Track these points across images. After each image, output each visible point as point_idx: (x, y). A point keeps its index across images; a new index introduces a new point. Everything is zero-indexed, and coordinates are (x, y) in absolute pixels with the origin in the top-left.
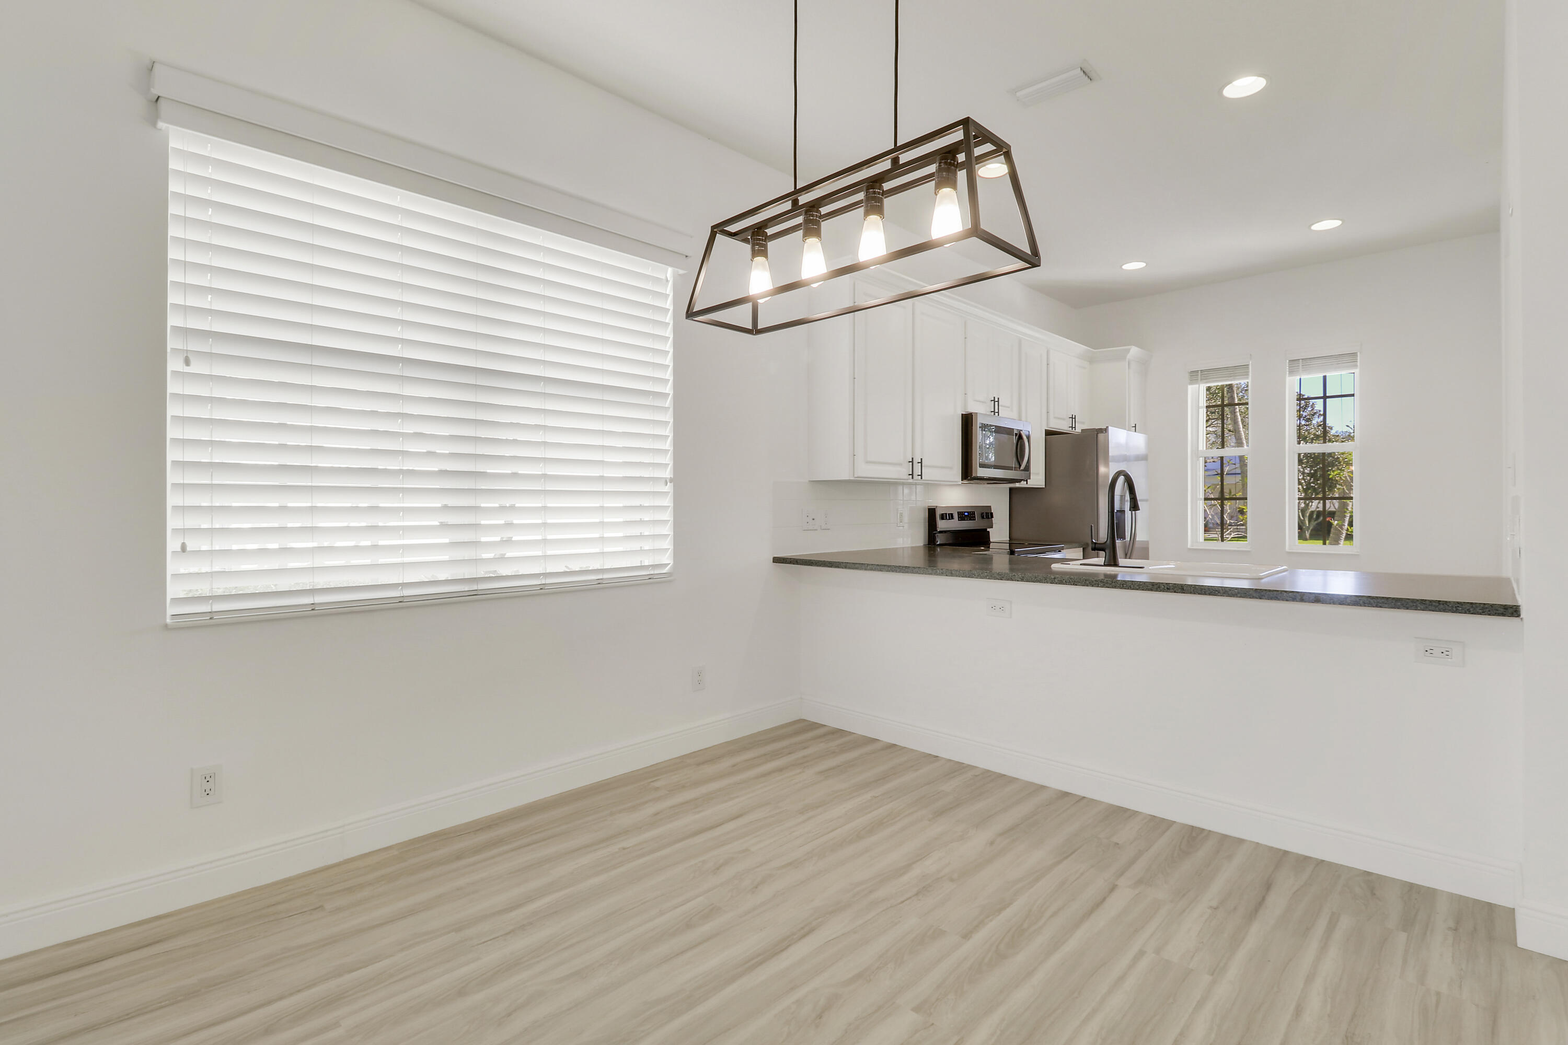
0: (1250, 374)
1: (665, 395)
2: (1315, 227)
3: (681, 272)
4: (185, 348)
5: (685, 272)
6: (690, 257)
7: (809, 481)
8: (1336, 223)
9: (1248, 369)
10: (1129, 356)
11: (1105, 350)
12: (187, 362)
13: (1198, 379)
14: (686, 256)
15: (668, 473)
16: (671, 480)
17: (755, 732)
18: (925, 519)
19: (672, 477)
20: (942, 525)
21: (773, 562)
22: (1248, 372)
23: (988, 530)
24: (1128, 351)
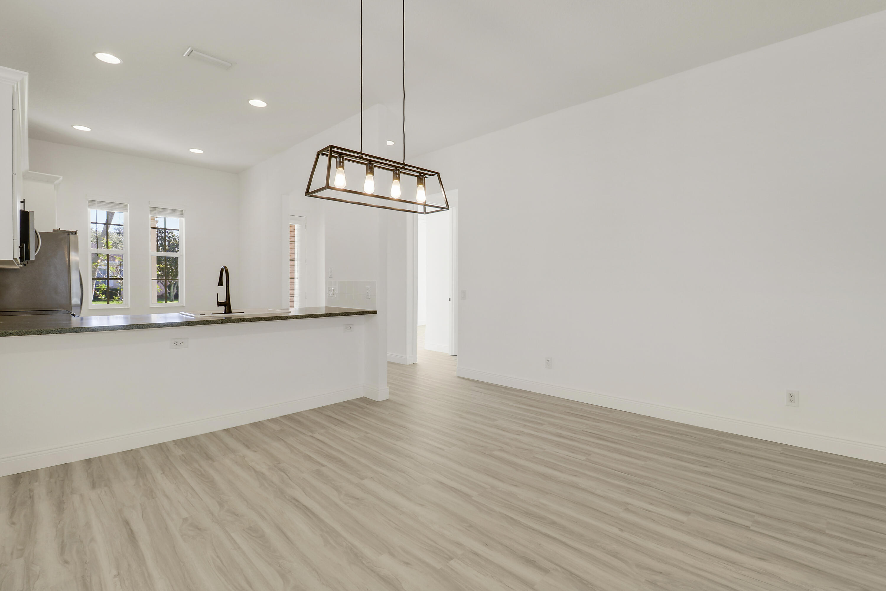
0: (128, 210)
2: (191, 150)
8: (200, 152)
9: (127, 207)
11: (42, 173)
13: (95, 206)
22: (127, 208)
24: (58, 178)
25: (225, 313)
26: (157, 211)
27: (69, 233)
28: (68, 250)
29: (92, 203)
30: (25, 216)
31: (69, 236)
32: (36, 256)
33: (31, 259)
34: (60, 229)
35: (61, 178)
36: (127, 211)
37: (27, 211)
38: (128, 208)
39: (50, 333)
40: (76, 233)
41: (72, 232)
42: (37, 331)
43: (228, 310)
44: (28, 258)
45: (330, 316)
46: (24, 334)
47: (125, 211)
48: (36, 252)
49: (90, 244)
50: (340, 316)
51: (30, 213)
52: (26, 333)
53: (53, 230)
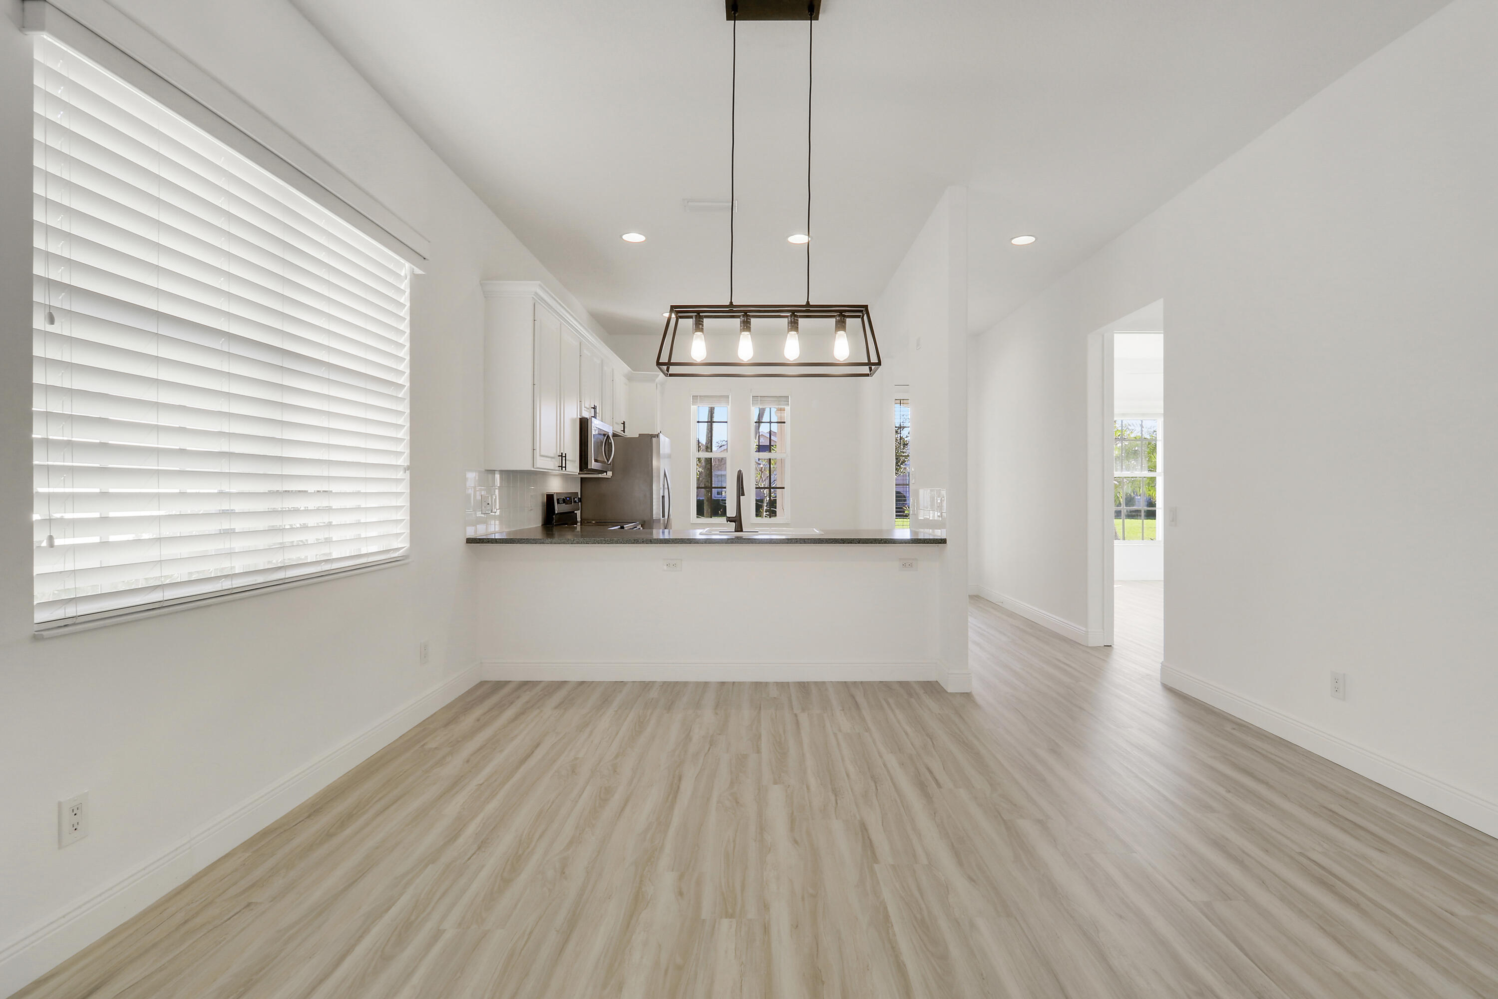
1: (402, 386)
3: (418, 271)
4: (47, 303)
5: (424, 273)
6: (428, 260)
7: (486, 470)
10: (658, 380)
12: (52, 321)
14: (424, 259)
15: (403, 461)
16: (406, 469)
17: (452, 700)
18: (543, 503)
19: (409, 464)
20: (558, 508)
21: (467, 543)
23: (575, 512)
25: (735, 531)
43: (739, 528)
45: (859, 543)
50: (876, 543)
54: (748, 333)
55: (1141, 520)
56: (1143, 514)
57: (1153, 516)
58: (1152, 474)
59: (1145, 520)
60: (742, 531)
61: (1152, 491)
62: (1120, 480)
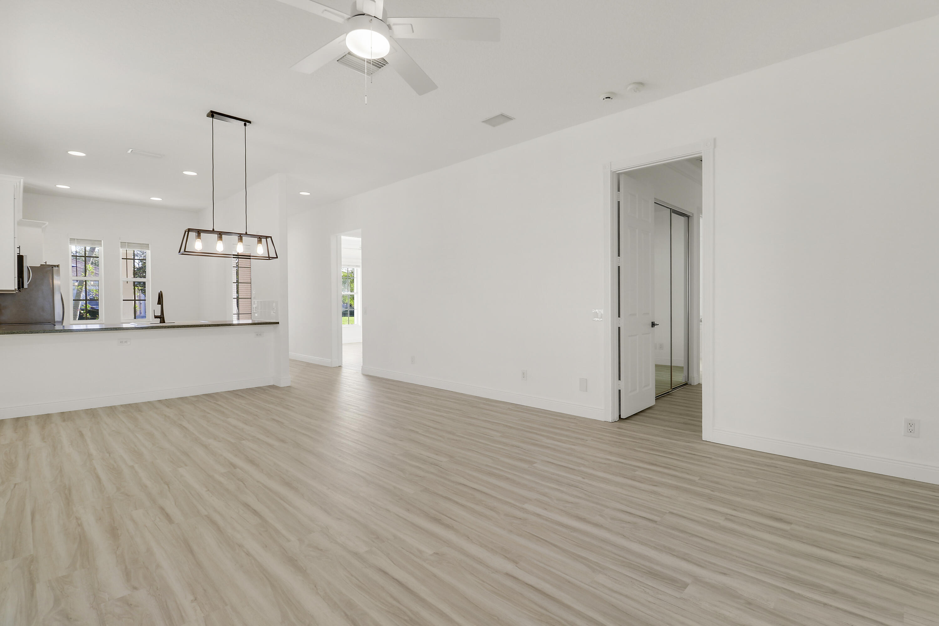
2: (151, 198)
8: (159, 199)
24: (44, 223)
25: (160, 323)
26: (126, 246)
27: (53, 266)
28: (52, 279)
29: (72, 240)
30: (20, 259)
31: (53, 269)
32: (28, 285)
33: (24, 287)
34: (47, 264)
35: (47, 223)
36: (101, 246)
37: (22, 255)
38: (102, 244)
39: (38, 333)
40: (58, 266)
41: (55, 266)
42: (30, 331)
43: (163, 321)
44: (23, 287)
46: (22, 333)
47: (100, 246)
48: (28, 281)
49: (71, 273)
51: (24, 256)
52: (23, 332)
53: (41, 265)
54: (221, 241)
55: (348, 318)
56: (349, 313)
57: (353, 315)
58: (352, 293)
59: (349, 317)
60: (164, 323)
61: (351, 302)
62: (343, 296)
